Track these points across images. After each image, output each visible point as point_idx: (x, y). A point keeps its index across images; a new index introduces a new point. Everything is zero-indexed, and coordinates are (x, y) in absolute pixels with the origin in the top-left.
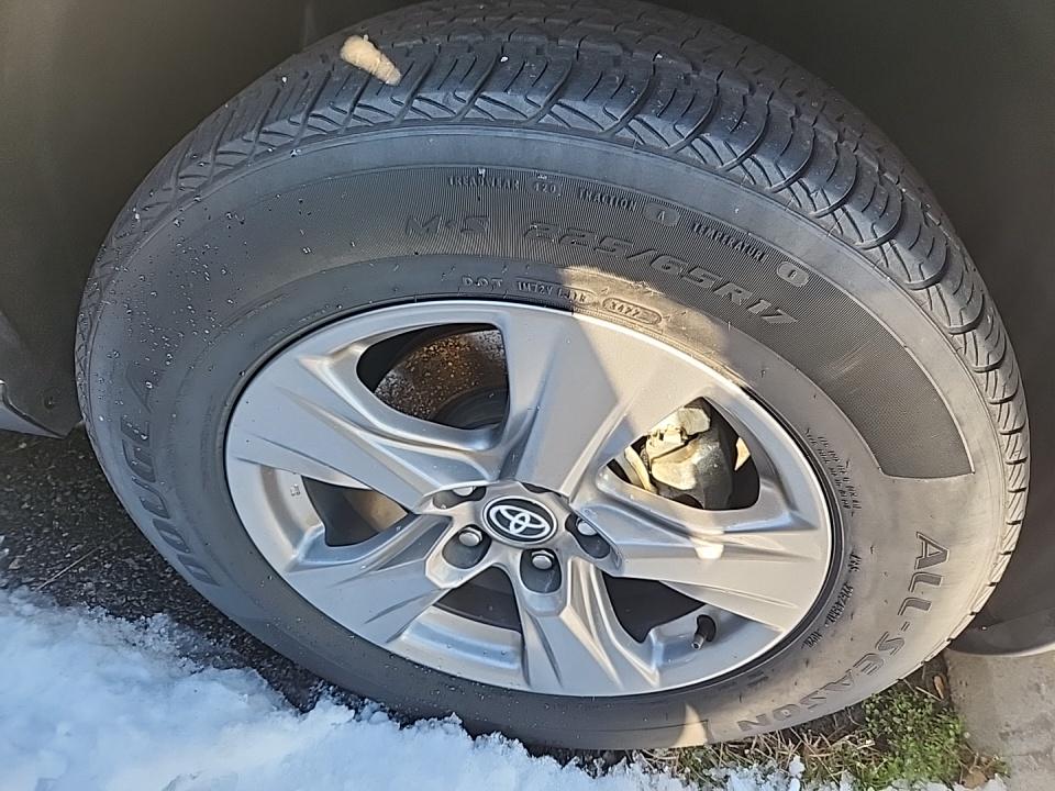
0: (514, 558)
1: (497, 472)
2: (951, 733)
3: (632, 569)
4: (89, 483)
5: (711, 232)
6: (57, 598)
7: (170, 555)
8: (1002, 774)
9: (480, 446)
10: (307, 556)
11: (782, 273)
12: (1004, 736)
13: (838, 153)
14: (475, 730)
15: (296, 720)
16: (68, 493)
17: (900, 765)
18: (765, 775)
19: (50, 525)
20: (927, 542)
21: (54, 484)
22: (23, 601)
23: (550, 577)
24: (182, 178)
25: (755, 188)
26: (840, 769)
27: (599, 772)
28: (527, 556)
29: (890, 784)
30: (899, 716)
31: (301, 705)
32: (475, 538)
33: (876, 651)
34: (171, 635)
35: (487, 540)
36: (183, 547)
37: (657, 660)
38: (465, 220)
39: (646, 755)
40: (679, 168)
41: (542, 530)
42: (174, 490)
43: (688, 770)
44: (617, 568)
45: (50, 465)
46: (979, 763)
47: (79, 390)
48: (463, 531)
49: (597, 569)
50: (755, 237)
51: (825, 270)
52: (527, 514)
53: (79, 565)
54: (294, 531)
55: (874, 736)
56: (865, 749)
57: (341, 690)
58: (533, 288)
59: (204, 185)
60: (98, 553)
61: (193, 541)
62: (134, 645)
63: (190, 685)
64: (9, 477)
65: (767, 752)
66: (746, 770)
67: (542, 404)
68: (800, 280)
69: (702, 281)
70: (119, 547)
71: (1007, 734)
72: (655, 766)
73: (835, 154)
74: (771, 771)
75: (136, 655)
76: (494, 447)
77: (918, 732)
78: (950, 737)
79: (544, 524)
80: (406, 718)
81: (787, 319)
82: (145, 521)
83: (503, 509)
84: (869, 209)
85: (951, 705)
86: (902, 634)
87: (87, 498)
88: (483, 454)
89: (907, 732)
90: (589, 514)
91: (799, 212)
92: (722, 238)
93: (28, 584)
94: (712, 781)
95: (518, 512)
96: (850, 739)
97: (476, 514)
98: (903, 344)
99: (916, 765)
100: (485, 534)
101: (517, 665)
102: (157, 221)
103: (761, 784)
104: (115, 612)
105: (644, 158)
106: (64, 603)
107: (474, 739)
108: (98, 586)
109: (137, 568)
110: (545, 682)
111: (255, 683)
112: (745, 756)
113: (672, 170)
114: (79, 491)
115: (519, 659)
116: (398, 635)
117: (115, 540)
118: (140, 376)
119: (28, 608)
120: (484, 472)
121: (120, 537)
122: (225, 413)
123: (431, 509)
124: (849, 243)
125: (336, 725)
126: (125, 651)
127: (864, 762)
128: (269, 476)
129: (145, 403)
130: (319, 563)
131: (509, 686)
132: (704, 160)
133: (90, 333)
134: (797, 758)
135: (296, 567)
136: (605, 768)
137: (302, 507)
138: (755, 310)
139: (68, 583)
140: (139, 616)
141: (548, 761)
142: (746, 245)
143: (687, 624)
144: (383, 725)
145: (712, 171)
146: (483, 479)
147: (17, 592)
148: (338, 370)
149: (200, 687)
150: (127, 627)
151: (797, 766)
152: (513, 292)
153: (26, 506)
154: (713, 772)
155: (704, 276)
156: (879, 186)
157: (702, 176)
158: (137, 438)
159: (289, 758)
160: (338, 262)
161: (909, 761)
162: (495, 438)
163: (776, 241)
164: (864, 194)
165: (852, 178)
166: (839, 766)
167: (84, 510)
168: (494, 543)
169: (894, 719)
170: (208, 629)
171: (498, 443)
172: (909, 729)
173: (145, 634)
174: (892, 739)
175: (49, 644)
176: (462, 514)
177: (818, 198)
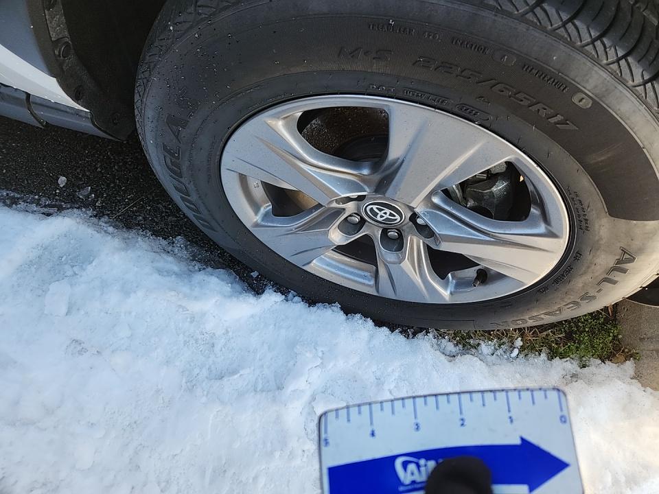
0: (377, 232)
1: (373, 188)
2: (611, 334)
3: (445, 247)
4: (132, 158)
5: (534, 71)
6: (124, 224)
7: (190, 214)
8: (635, 359)
9: (366, 172)
10: (263, 220)
11: (575, 100)
12: (641, 339)
13: (632, 16)
14: (348, 310)
15: (255, 298)
16: (121, 164)
17: (577, 347)
18: (500, 345)
19: (114, 182)
20: (625, 252)
21: (112, 157)
22: (107, 225)
23: (397, 243)
24: (199, 6)
25: (571, 44)
26: (542, 346)
27: (411, 336)
28: (385, 232)
29: (569, 356)
30: (583, 323)
31: (258, 291)
32: (357, 219)
33: (579, 300)
34: (186, 249)
35: (363, 221)
36: (197, 211)
37: (451, 288)
38: (377, 52)
39: (436, 330)
40: (522, 27)
41: (396, 219)
42: (192, 183)
43: (458, 338)
44: (437, 245)
45: (108, 146)
46: (623, 351)
47: (137, 124)
48: (350, 216)
49: (424, 243)
50: (563, 76)
51: (604, 99)
52: (388, 211)
53: (133, 206)
54: (256, 207)
55: (565, 331)
56: (559, 338)
57: (277, 284)
58: (414, 95)
59: (214, 14)
60: (142, 200)
61: (202, 208)
62: (168, 252)
63: (200, 277)
64: (87, 152)
65: (503, 334)
66: (490, 342)
67: (407, 157)
68: (586, 104)
69: (522, 101)
70: (153, 197)
71: (644, 338)
72: (441, 336)
73: (630, 17)
74: (504, 343)
75: (170, 259)
76: (374, 173)
77: (592, 331)
78: (610, 336)
79: (398, 217)
80: (311, 301)
81: (571, 127)
82: (176, 197)
83: (374, 207)
84: (643, 60)
85: (615, 319)
86: (596, 294)
87: (132, 167)
88: (367, 177)
89: (585, 331)
90: (425, 215)
91: (596, 61)
92: (541, 75)
93: (108, 215)
94: (470, 345)
95: (383, 210)
96: (551, 332)
97: (358, 209)
98: (642, 146)
99: (586, 349)
100: (362, 218)
101: (372, 282)
102: (184, 34)
103: (497, 349)
104: (156, 234)
105: (500, 20)
106: (129, 227)
107: (347, 315)
108: (145, 219)
109: (164, 210)
110: (387, 292)
111: (233, 277)
112: (491, 335)
113: (517, 29)
114: (127, 163)
115: (373, 280)
116: (310, 262)
117: (151, 194)
118: (174, 123)
119: (111, 229)
120: (366, 187)
121: (153, 192)
122: (222, 144)
123: (334, 205)
124: (623, 82)
125: (276, 303)
126: (165, 256)
127: (556, 344)
128: (243, 179)
129: (177, 137)
130: (269, 224)
131: (368, 293)
132: (540, 23)
133: (143, 94)
134: (520, 339)
135: (257, 225)
136: (414, 334)
137: (259, 193)
138: (552, 120)
139: (129, 216)
140: (169, 237)
141: (385, 330)
142: (556, 81)
143: (471, 273)
144: (299, 304)
145: (544, 29)
146: (365, 191)
147: (103, 219)
148: (287, 126)
149: (206, 278)
150: (164, 242)
151: (519, 343)
152: (400, 95)
153: (99, 170)
154: (472, 341)
155: (525, 98)
156: (655, 40)
157: (537, 34)
158: (172, 155)
159: (252, 316)
160: (294, 70)
161: (583, 346)
162: (375, 168)
163: (576, 79)
164: (642, 48)
165: (637, 36)
166: (541, 344)
167: (130, 174)
168: (367, 223)
169: (580, 324)
170: (205, 247)
171: (376, 172)
172: (587, 330)
173: (173, 247)
174: (576, 334)
175: (126, 249)
176: (350, 207)
177: (611, 52)
